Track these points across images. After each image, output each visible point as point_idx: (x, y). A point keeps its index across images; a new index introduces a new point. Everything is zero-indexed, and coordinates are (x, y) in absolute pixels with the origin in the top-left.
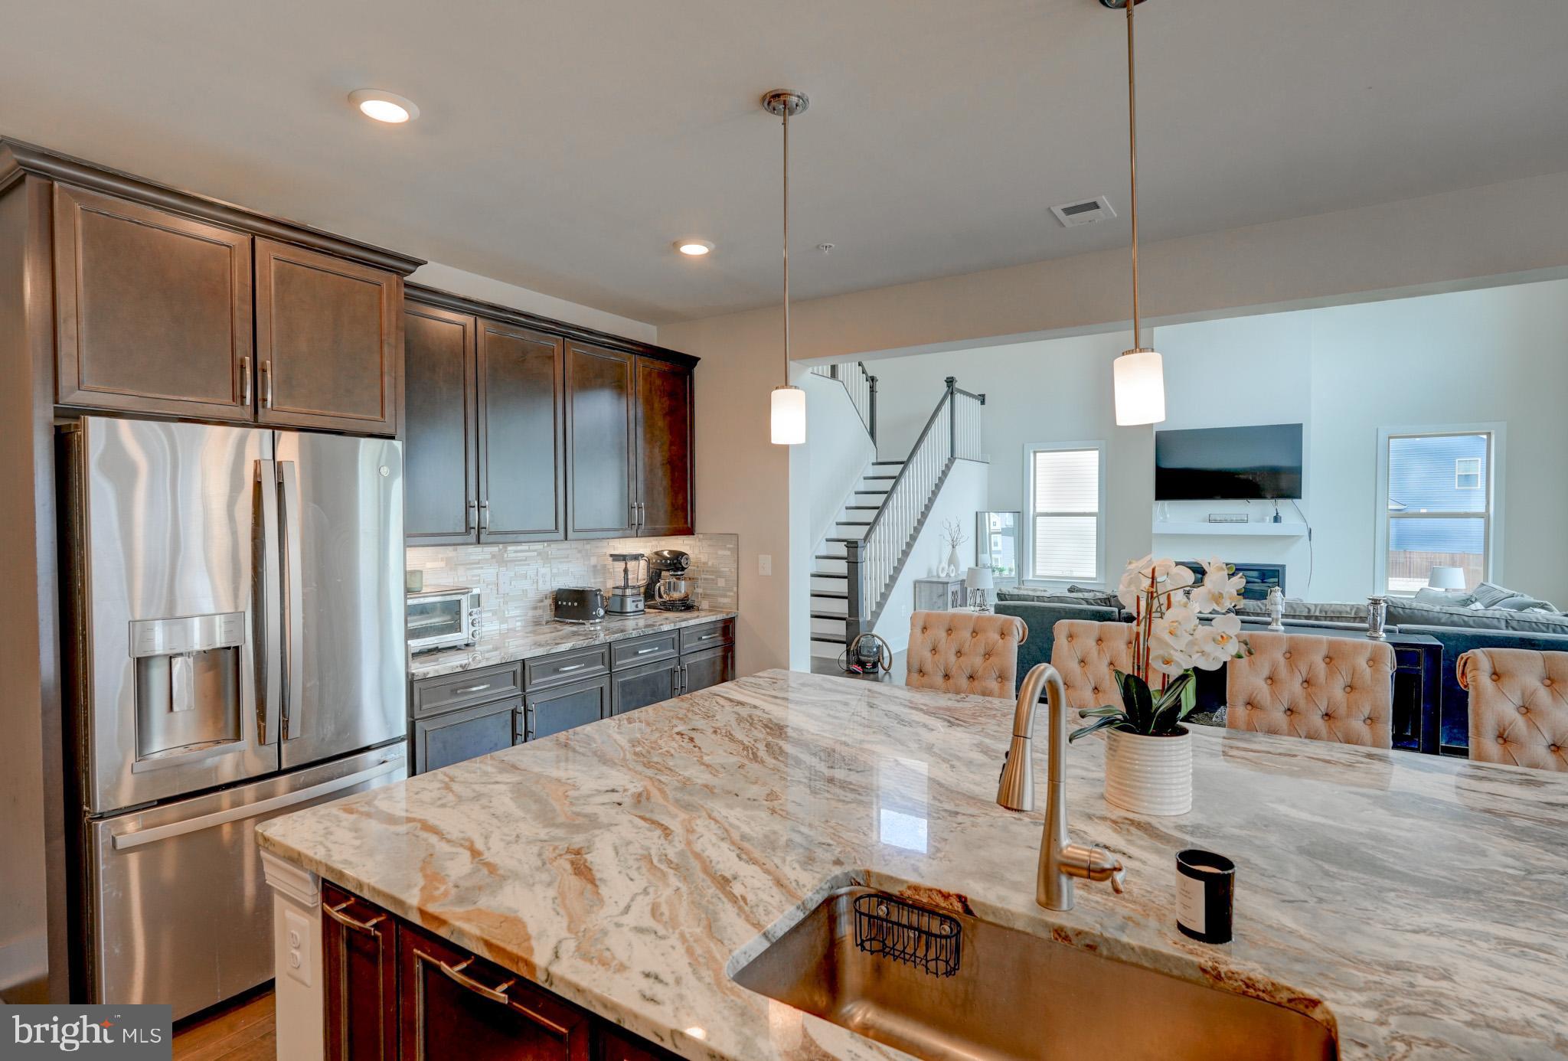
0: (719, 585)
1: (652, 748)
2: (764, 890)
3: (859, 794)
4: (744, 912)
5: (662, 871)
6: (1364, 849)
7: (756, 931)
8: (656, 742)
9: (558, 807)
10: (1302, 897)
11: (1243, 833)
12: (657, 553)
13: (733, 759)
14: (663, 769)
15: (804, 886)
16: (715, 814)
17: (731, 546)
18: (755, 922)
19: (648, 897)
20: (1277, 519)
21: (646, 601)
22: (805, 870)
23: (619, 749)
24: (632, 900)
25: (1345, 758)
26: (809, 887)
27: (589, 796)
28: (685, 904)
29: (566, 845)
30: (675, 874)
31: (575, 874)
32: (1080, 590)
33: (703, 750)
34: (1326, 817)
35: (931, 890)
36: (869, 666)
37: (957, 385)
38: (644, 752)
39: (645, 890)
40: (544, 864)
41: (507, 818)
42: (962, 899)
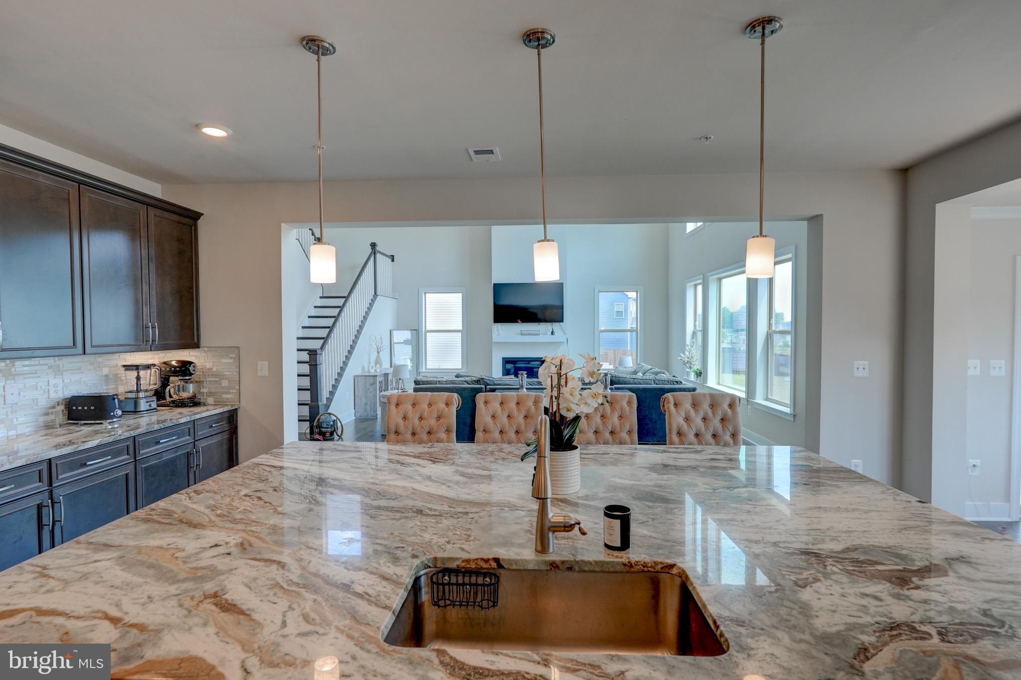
0: (223, 385)
1: (230, 509)
2: (377, 585)
3: (403, 513)
4: (373, 602)
5: (295, 592)
6: (657, 493)
7: (387, 611)
8: (230, 504)
9: (174, 568)
10: (646, 520)
11: (607, 495)
12: (165, 363)
13: (302, 506)
14: (250, 522)
15: (402, 576)
16: (311, 545)
17: (233, 356)
18: (384, 606)
19: (295, 611)
20: (552, 333)
21: (158, 400)
22: (396, 566)
23: (201, 514)
24: (284, 616)
25: (628, 451)
26: (405, 575)
27: (197, 553)
28: (326, 608)
29: (202, 593)
30: (307, 591)
31: (224, 611)
32: (462, 376)
33: (273, 504)
34: (635, 480)
35: (477, 559)
36: (328, 435)
37: (378, 248)
38: (225, 513)
39: (290, 607)
40: (190, 612)
41: (128, 586)
42: (496, 560)
